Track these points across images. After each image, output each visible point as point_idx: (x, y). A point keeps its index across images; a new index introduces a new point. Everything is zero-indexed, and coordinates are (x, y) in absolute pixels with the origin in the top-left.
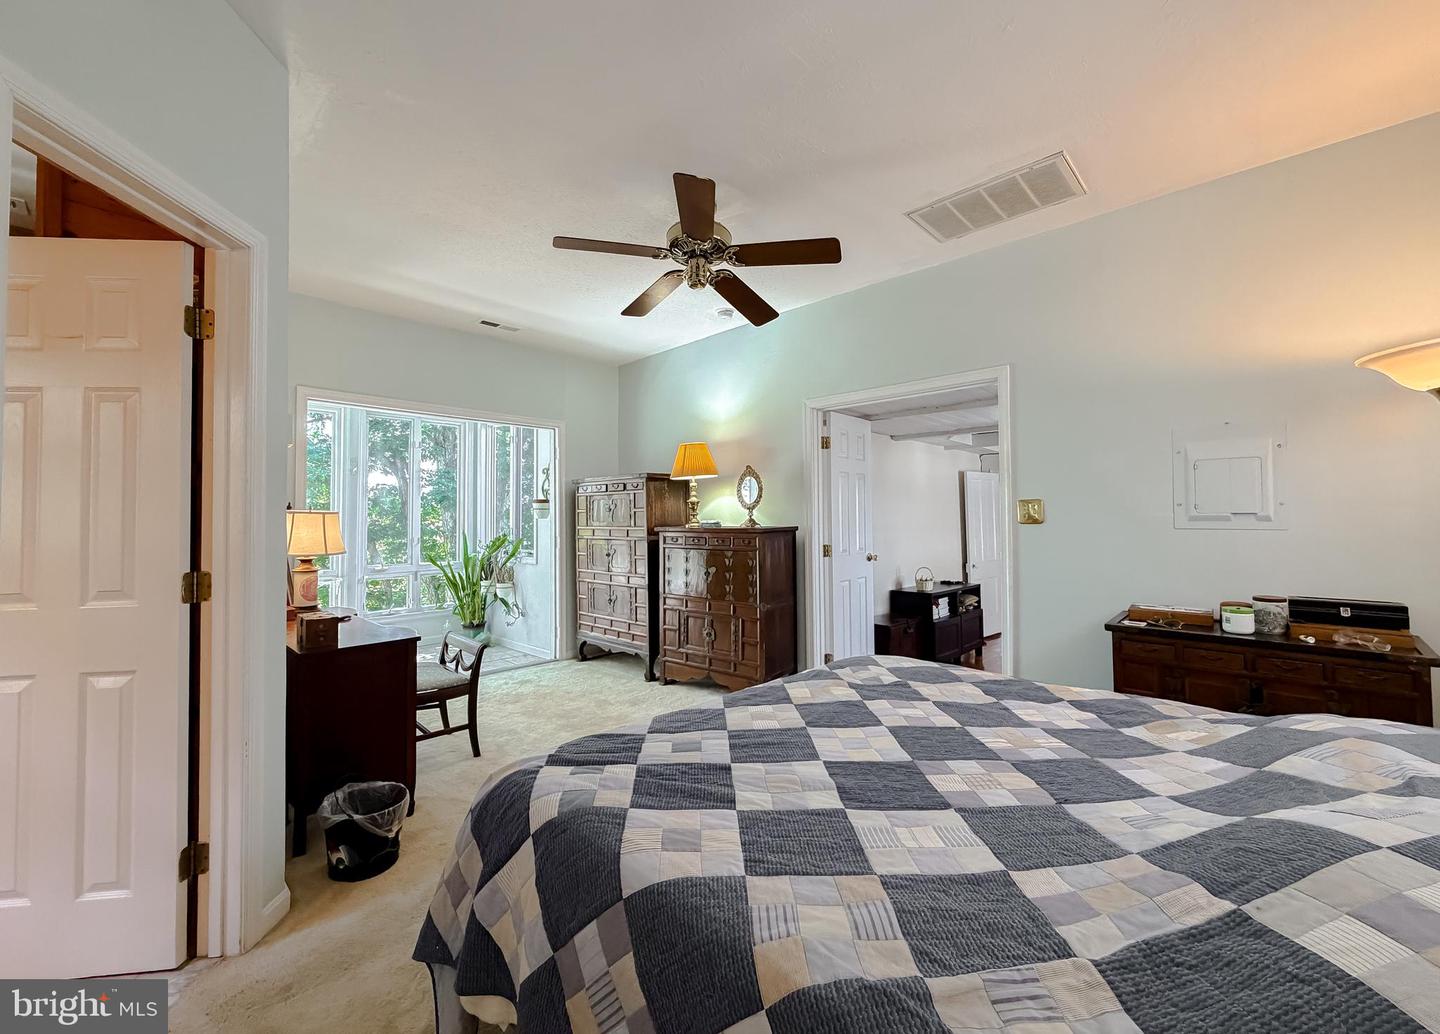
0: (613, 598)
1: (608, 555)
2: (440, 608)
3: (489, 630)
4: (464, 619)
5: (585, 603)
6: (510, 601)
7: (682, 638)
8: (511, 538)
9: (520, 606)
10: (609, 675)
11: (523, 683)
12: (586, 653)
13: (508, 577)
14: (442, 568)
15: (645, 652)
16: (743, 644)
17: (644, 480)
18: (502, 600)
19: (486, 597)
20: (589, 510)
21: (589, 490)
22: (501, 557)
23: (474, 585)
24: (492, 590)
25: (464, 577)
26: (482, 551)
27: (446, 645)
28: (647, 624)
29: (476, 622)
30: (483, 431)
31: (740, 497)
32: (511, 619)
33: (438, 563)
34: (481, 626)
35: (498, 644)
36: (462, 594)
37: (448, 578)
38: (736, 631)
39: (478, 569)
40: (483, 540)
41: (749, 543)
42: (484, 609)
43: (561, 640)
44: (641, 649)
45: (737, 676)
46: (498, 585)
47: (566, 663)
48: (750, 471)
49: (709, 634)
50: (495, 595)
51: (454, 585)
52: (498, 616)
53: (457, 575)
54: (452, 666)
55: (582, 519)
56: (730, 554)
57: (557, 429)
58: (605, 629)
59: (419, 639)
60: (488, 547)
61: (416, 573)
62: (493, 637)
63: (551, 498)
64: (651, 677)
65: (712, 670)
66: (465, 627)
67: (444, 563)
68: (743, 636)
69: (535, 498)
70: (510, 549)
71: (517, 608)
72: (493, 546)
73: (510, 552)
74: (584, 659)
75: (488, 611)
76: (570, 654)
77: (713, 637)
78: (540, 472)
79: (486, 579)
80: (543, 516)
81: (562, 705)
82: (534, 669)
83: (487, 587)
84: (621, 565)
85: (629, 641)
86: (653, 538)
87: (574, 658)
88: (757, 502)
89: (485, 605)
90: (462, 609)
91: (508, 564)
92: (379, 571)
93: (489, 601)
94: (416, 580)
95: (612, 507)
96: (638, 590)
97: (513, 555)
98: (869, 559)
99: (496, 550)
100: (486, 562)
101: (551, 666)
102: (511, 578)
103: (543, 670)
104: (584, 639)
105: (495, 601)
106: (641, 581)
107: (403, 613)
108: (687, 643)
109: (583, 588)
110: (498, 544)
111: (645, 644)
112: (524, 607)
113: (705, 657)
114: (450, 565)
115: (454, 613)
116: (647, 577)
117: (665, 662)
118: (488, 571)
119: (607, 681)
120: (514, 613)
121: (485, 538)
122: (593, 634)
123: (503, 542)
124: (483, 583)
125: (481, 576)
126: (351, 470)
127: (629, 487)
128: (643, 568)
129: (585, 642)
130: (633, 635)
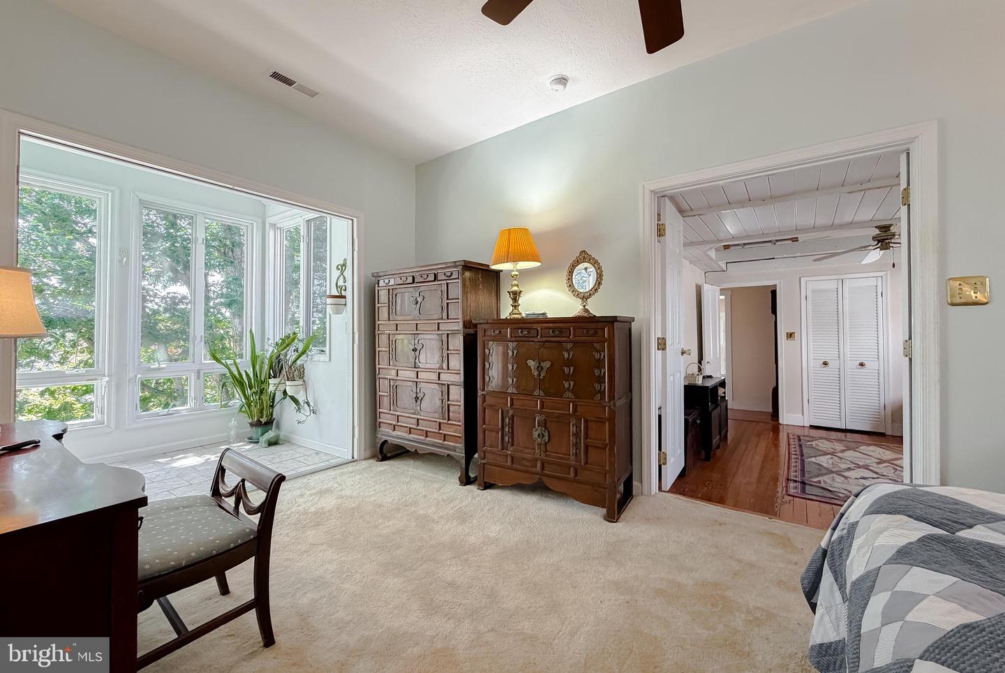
0: (420, 395)
1: (415, 350)
2: (225, 406)
3: (278, 427)
4: (252, 416)
5: (386, 401)
6: (301, 398)
7: (506, 439)
8: (301, 336)
9: (311, 404)
10: (418, 478)
11: (322, 493)
12: (386, 452)
13: (298, 374)
14: (227, 366)
15: (460, 453)
16: (587, 447)
17: (460, 269)
18: (293, 398)
19: (275, 394)
20: (391, 304)
21: (392, 282)
22: (291, 356)
23: (262, 383)
24: (281, 388)
25: (251, 375)
26: (271, 349)
27: (221, 471)
28: (462, 423)
29: (263, 420)
30: (272, 233)
31: (571, 286)
32: (302, 417)
33: (223, 361)
34: (269, 423)
35: (288, 441)
36: (249, 392)
37: (233, 376)
38: (577, 435)
39: (266, 367)
40: (271, 337)
41: (596, 333)
42: (272, 406)
43: (359, 440)
44: (454, 449)
45: (579, 482)
46: (288, 383)
47: (365, 464)
48: (584, 257)
49: (541, 436)
50: (285, 392)
51: (240, 383)
52: (287, 414)
53: (244, 374)
54: (231, 501)
55: (383, 313)
56: (569, 346)
57: (355, 219)
58: (410, 428)
59: (143, 502)
60: (277, 344)
61: (199, 372)
62: (282, 434)
63: (348, 294)
64: (466, 481)
65: (546, 476)
66: (252, 425)
67: (229, 362)
68: (586, 437)
69: (328, 294)
70: (301, 347)
71: (309, 406)
72: (282, 344)
73: (300, 350)
74: (384, 458)
75: (276, 409)
76: (368, 453)
77: (546, 438)
78: (334, 267)
79: (275, 377)
80: (338, 312)
81: (376, 527)
82: (331, 473)
83: (277, 386)
84: (430, 359)
85: (441, 442)
86: (471, 331)
87: (373, 457)
88: (595, 289)
89: (273, 402)
90: (249, 406)
91: (299, 362)
92: (154, 369)
93: (277, 399)
94: (198, 378)
95: (420, 300)
96: (451, 387)
97: (304, 352)
98: (683, 353)
99: (285, 348)
100: (274, 360)
101: (350, 468)
102: (301, 375)
103: (342, 474)
104: (385, 438)
105: (284, 398)
106: (455, 376)
107: (184, 413)
108: (512, 445)
109: (383, 387)
110: (287, 342)
111: (461, 446)
112: (315, 403)
113: (536, 460)
114: (235, 363)
115: (240, 411)
116: (462, 372)
117: (484, 464)
118: (277, 368)
119: (417, 486)
120: (305, 410)
121: (274, 335)
122: (395, 433)
123: (293, 340)
124: (272, 381)
125: (270, 374)
126: (121, 261)
127: (441, 277)
128: (457, 362)
129: (386, 442)
130: (445, 435)
